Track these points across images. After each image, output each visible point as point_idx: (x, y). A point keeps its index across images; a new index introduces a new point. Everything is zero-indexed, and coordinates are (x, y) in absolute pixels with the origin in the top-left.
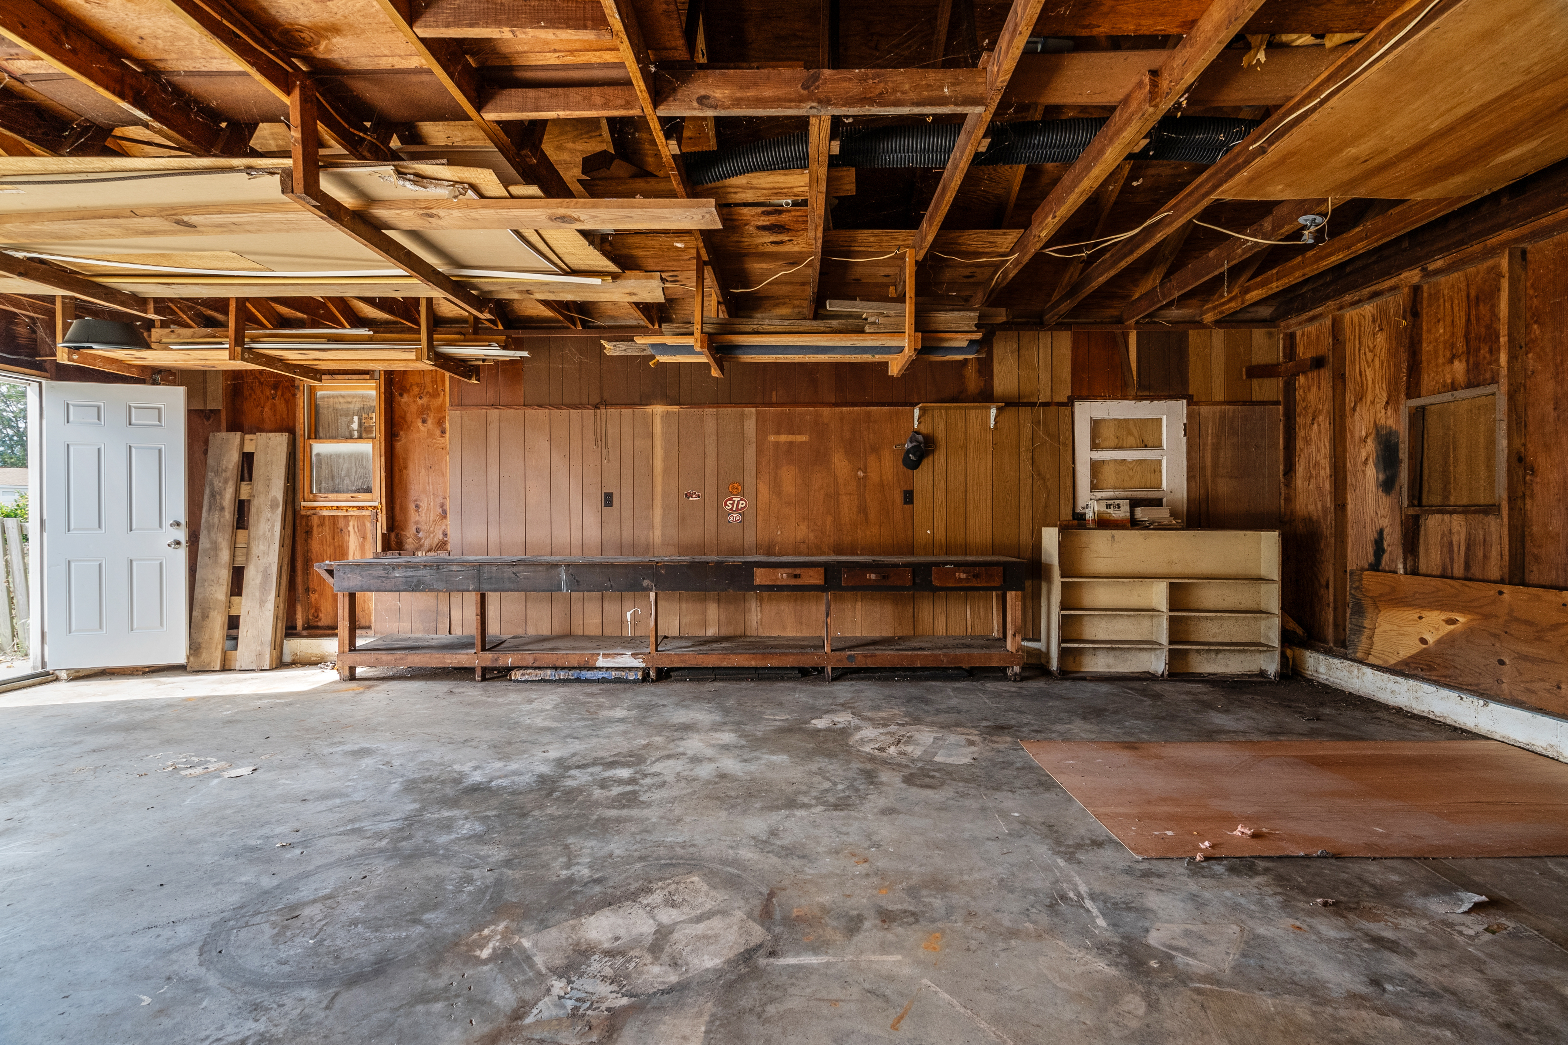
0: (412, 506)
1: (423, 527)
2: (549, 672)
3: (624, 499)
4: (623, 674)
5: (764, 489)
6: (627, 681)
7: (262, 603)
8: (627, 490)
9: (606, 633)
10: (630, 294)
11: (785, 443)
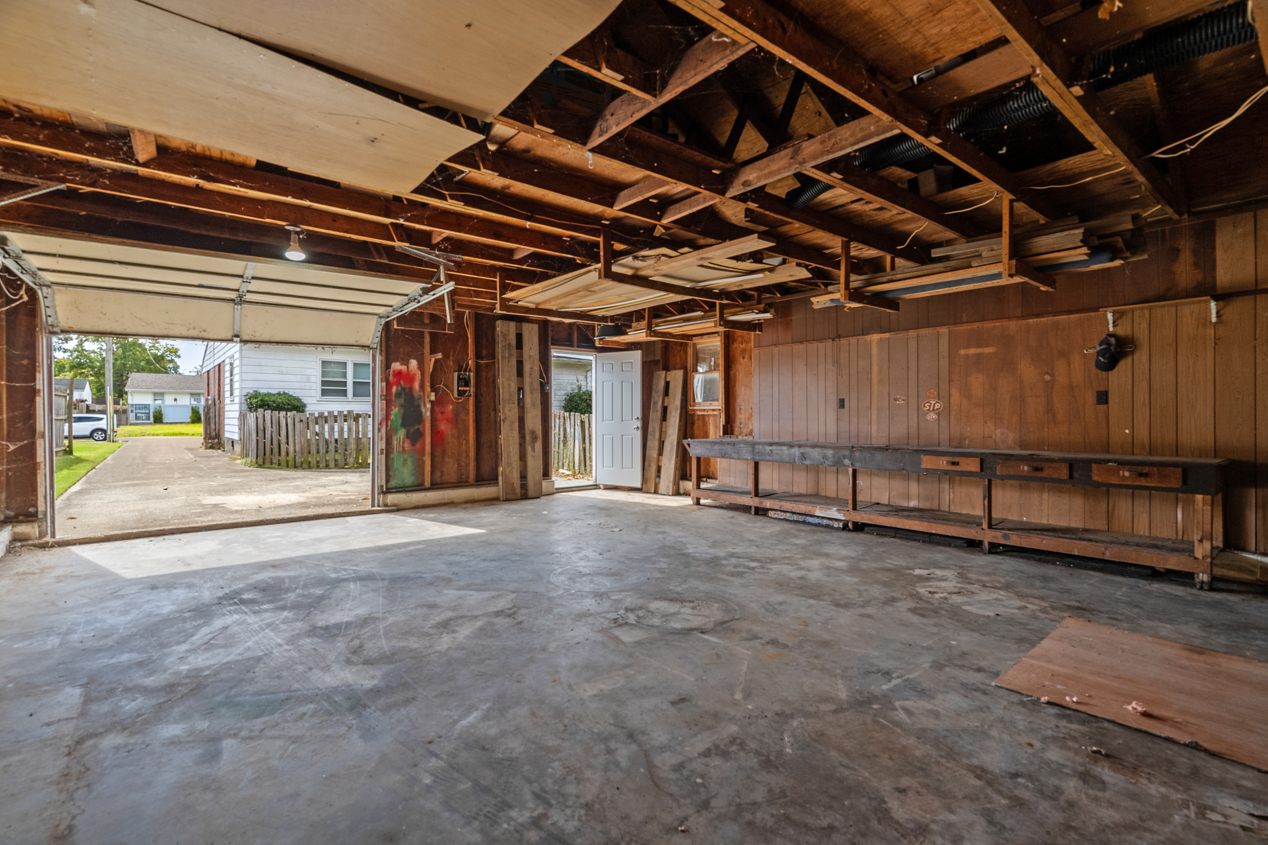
0: (738, 409)
1: (743, 421)
2: (788, 514)
3: (852, 403)
4: (830, 522)
5: (955, 393)
6: (832, 528)
7: (670, 460)
8: (854, 396)
9: (840, 496)
10: (791, 276)
11: (975, 355)
